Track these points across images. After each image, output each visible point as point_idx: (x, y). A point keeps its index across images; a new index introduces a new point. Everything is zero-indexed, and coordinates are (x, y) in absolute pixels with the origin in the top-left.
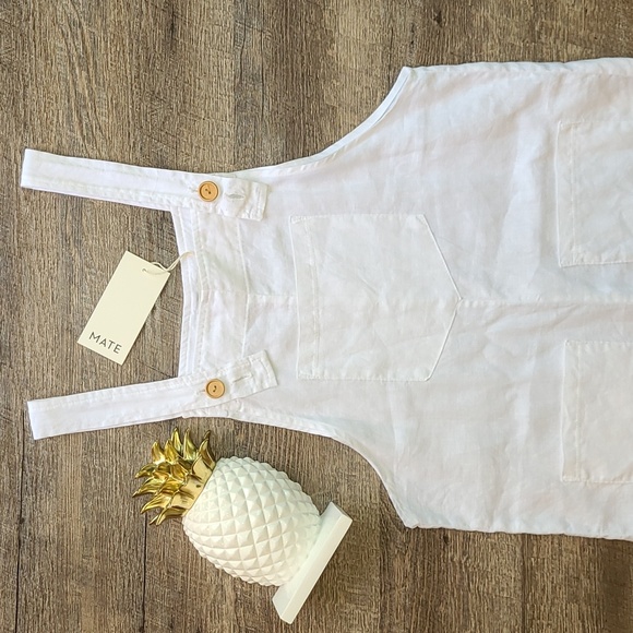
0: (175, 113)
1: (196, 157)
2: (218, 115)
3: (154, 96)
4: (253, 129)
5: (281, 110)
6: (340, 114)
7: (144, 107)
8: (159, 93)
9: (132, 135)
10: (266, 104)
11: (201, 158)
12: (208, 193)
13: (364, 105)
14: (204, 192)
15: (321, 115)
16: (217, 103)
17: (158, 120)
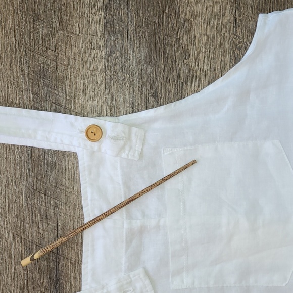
0: (54, 31)
1: (73, 67)
2: (91, 31)
3: (36, 17)
4: (120, 42)
5: (144, 24)
6: (194, 25)
7: (28, 27)
8: (40, 15)
9: (18, 51)
10: (130, 19)
11: (77, 68)
12: (93, 134)
13: (215, 17)
14: (91, 135)
15: (179, 27)
16: (89, 21)
17: (40, 37)
